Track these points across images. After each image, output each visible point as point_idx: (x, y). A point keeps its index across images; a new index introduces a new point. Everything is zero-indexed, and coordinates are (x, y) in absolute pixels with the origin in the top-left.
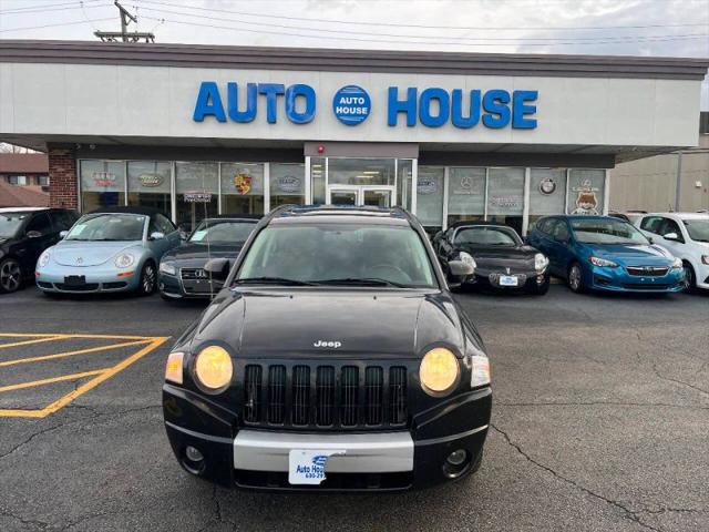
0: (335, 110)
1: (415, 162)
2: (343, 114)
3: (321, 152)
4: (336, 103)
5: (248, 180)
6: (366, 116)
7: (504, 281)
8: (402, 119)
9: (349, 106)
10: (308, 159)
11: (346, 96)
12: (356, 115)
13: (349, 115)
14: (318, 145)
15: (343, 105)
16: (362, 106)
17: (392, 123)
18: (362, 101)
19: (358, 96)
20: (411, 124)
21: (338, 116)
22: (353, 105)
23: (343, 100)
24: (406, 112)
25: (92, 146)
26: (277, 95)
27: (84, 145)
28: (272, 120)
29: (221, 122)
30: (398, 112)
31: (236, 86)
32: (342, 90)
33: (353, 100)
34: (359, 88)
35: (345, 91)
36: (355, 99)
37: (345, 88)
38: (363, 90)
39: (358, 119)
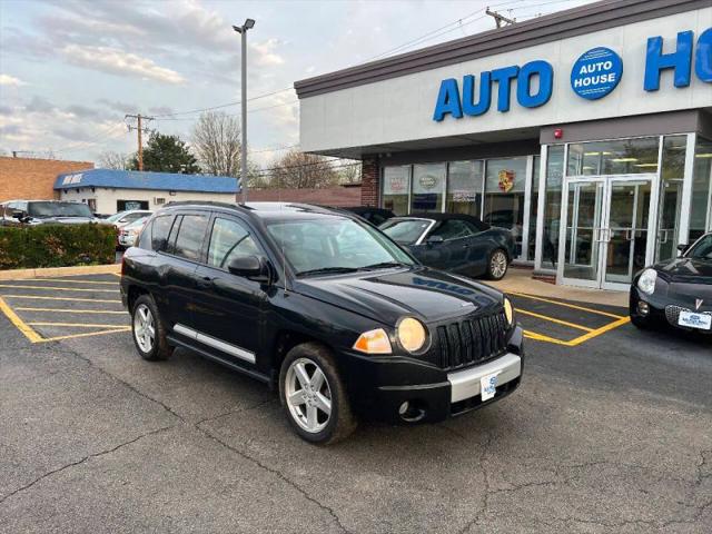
0: (573, 83)
1: (691, 139)
2: (583, 88)
3: (558, 137)
4: (575, 74)
5: (511, 176)
6: (613, 86)
9: (590, 75)
10: (544, 149)
11: (586, 63)
12: (600, 85)
13: (591, 86)
14: (553, 130)
15: (584, 76)
16: (608, 72)
17: (652, 86)
18: (608, 65)
19: (604, 60)
20: (682, 85)
21: (577, 90)
22: (597, 73)
23: (584, 70)
24: (673, 68)
25: (389, 155)
26: (510, 79)
27: (384, 155)
28: (505, 108)
29: (458, 118)
30: (661, 70)
31: (473, 77)
32: (583, 56)
33: (597, 67)
34: (607, 50)
35: (587, 58)
36: (599, 65)
37: (587, 54)
38: (611, 51)
39: (603, 90)
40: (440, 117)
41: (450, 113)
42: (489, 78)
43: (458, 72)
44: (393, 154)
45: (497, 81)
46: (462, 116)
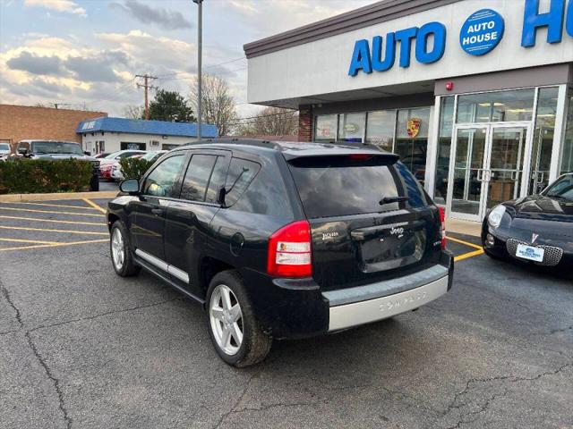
0: (461, 41)
1: (563, 89)
2: (470, 45)
3: (449, 89)
4: (464, 33)
5: (418, 124)
6: (496, 43)
7: (522, 251)
8: (542, 36)
9: (475, 34)
10: (438, 99)
11: (473, 24)
12: (484, 43)
13: (477, 44)
14: (445, 83)
15: (471, 35)
17: (529, 44)
18: (492, 25)
19: (487, 20)
20: (555, 41)
21: (465, 47)
22: (482, 32)
23: (471, 29)
24: (546, 26)
25: (320, 106)
26: (411, 39)
27: (316, 105)
28: (406, 64)
29: (369, 73)
30: (536, 28)
31: (381, 38)
32: (470, 18)
33: (482, 27)
34: (490, 11)
35: (474, 19)
36: (484, 24)
37: (473, 15)
38: (494, 12)
39: (486, 47)
40: (355, 72)
41: (362, 69)
42: (394, 39)
43: (368, 33)
44: (323, 104)
45: (400, 41)
46: (371, 72)
